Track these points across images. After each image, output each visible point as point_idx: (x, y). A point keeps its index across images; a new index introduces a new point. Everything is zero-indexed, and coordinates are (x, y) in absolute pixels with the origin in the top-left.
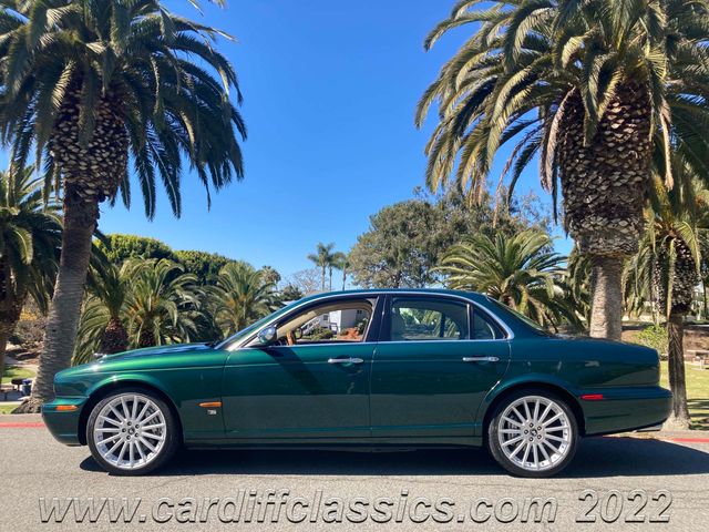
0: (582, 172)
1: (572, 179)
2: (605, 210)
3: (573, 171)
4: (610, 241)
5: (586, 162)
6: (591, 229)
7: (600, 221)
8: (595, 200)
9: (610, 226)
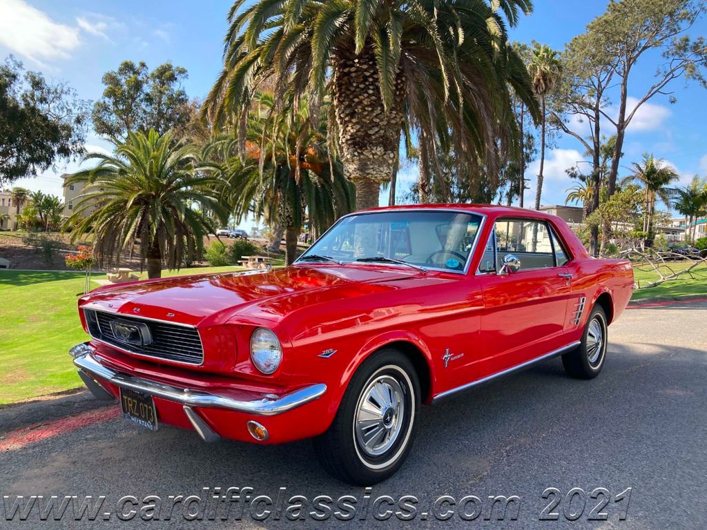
0: (367, 106)
1: (359, 110)
2: (382, 143)
3: (360, 102)
4: (381, 169)
5: (373, 98)
6: (371, 156)
7: (379, 150)
8: (377, 132)
9: (385, 157)
